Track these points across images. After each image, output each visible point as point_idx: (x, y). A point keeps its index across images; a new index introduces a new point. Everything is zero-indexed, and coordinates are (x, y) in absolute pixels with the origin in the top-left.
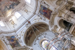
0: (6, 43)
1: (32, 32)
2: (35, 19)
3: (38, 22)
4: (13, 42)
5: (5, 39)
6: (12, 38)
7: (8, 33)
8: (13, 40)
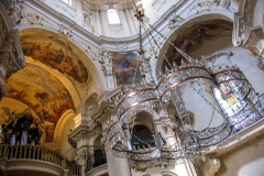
0: (104, 69)
1: (190, 44)
2: (199, 5)
3: (206, 13)
4: (126, 70)
5: (106, 60)
6: (128, 58)
7: (121, 42)
8: (127, 64)
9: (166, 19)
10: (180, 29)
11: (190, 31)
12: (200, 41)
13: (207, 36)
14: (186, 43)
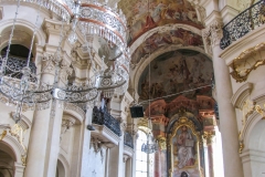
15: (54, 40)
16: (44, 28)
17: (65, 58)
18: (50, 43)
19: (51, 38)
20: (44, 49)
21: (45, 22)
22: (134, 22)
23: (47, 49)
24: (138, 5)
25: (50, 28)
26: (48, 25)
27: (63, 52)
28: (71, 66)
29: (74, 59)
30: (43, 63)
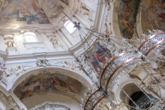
2: (66, 63)
9: (35, 57)
10: (44, 70)
11: (46, 77)
12: (47, 90)
13: (55, 89)
14: (37, 84)
15: (142, 75)
16: (132, 76)
17: (155, 76)
18: (142, 78)
19: (139, 76)
20: (143, 83)
21: (130, 74)
22: (158, 25)
23: (144, 82)
24: (149, 18)
25: (134, 73)
26: (132, 73)
27: (151, 75)
28: (162, 76)
29: (159, 72)
30: (151, 89)
